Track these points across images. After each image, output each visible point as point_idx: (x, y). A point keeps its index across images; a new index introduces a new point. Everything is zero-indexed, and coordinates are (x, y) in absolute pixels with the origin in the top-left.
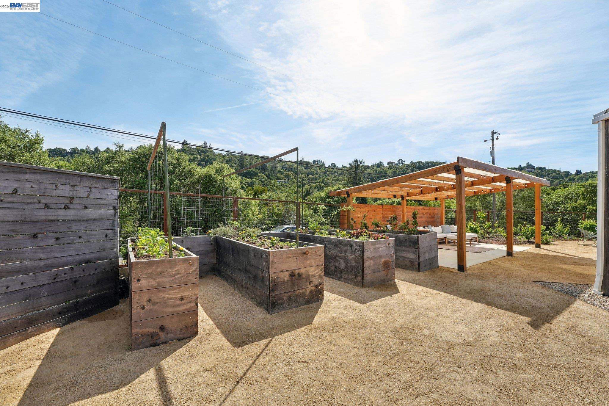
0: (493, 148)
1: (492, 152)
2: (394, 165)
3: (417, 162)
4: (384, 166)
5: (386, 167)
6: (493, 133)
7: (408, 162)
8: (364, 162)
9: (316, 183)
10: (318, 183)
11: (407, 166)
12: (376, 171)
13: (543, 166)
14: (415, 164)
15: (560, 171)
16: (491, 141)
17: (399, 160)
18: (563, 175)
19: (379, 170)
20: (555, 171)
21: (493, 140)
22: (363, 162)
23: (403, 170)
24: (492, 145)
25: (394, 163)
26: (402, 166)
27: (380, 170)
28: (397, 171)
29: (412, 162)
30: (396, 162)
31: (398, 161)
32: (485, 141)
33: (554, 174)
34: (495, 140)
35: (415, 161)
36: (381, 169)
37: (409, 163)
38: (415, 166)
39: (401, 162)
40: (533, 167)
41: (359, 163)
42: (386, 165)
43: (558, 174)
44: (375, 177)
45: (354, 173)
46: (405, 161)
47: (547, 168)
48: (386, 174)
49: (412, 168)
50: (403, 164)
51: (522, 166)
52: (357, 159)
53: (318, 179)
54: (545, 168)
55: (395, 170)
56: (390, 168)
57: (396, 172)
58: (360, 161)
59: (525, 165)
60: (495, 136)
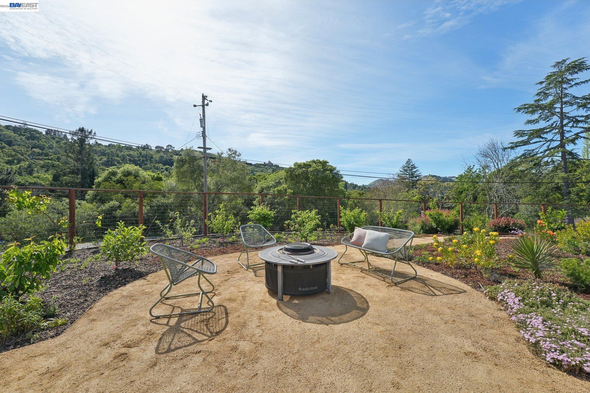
0: (204, 116)
1: (203, 121)
2: (162, 150)
4: (151, 149)
7: (177, 149)
8: (95, 133)
9: (45, 159)
10: (49, 160)
11: (176, 153)
12: (141, 154)
16: (201, 107)
17: (168, 145)
21: (203, 106)
22: (93, 132)
23: (171, 156)
24: (203, 113)
25: (163, 147)
27: (145, 153)
29: (182, 148)
30: (165, 147)
31: (167, 147)
32: (195, 106)
34: (206, 108)
35: (185, 148)
39: (170, 148)
41: (87, 134)
42: (153, 148)
44: (139, 160)
45: (78, 146)
46: (174, 148)
50: (172, 150)
52: (83, 128)
53: (51, 155)
55: (162, 155)
56: (158, 152)
57: (164, 157)
58: (89, 131)
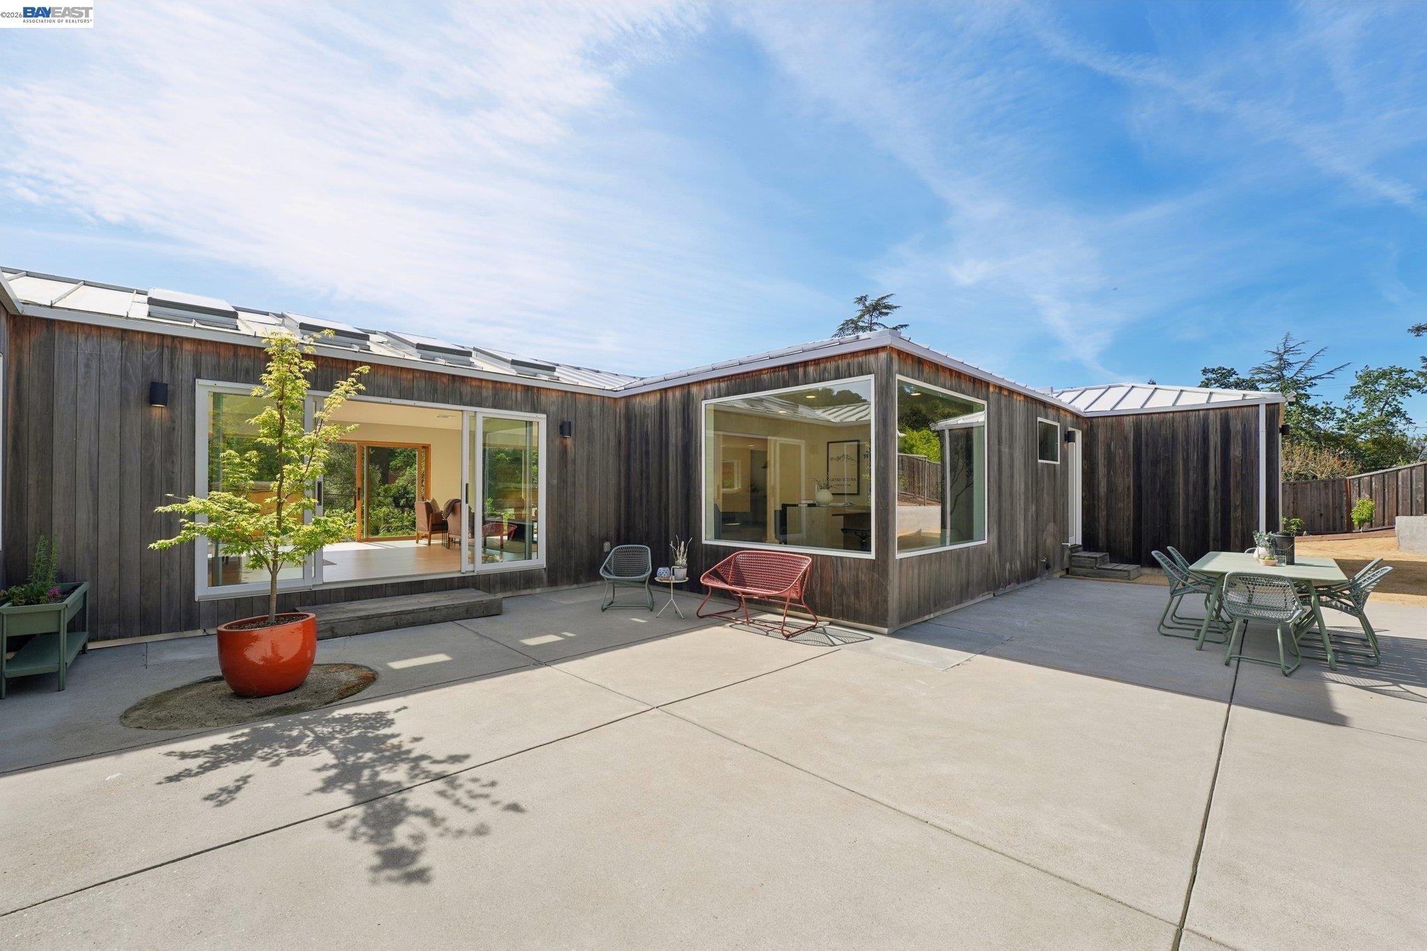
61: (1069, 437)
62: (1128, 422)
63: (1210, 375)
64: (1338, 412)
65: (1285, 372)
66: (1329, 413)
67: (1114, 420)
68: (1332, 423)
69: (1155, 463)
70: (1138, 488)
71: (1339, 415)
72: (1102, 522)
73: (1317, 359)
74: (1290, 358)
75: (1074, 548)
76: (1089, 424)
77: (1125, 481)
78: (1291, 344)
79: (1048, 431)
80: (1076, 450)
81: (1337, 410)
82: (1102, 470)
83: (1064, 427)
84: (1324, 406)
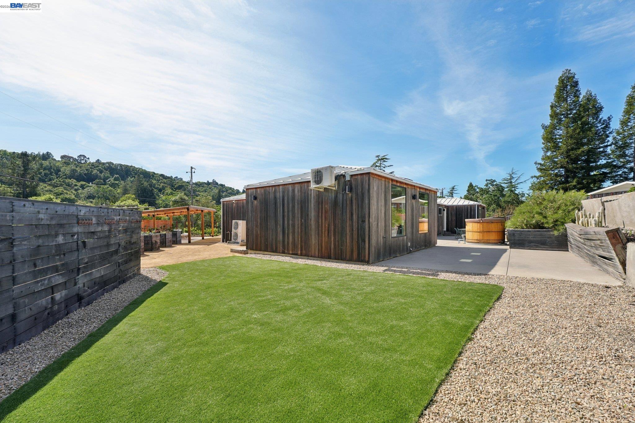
2: (71, 161)
3: (107, 163)
4: (54, 160)
5: (58, 161)
6: (192, 168)
7: (93, 160)
11: (93, 164)
12: (41, 164)
13: (223, 184)
14: (104, 164)
15: (234, 189)
17: (81, 155)
18: (235, 192)
19: (46, 163)
20: (231, 188)
21: (191, 172)
23: (87, 170)
25: (72, 157)
26: (84, 163)
27: (48, 164)
28: (77, 169)
29: (98, 160)
30: (76, 157)
31: (78, 157)
32: (187, 172)
33: (231, 191)
34: (193, 173)
35: (103, 161)
36: (50, 164)
37: (95, 161)
38: (105, 167)
39: (82, 158)
40: (217, 184)
42: (58, 158)
43: (232, 191)
46: (89, 159)
47: (226, 186)
48: (59, 171)
49: (100, 169)
50: (86, 161)
51: (210, 182)
54: (224, 185)
55: (73, 167)
56: (66, 163)
57: (76, 171)
59: (212, 181)
60: (193, 170)
61: (444, 210)
62: (455, 207)
63: (488, 182)
64: (526, 194)
65: (512, 180)
66: (523, 195)
67: (452, 207)
68: (524, 198)
69: (459, 215)
70: (456, 219)
71: (526, 195)
72: (450, 226)
73: (521, 176)
74: (514, 176)
75: (445, 231)
76: (448, 207)
77: (454, 218)
78: (514, 171)
79: (440, 209)
80: (445, 212)
81: (525, 194)
82: (450, 216)
83: (443, 208)
84: (522, 192)
